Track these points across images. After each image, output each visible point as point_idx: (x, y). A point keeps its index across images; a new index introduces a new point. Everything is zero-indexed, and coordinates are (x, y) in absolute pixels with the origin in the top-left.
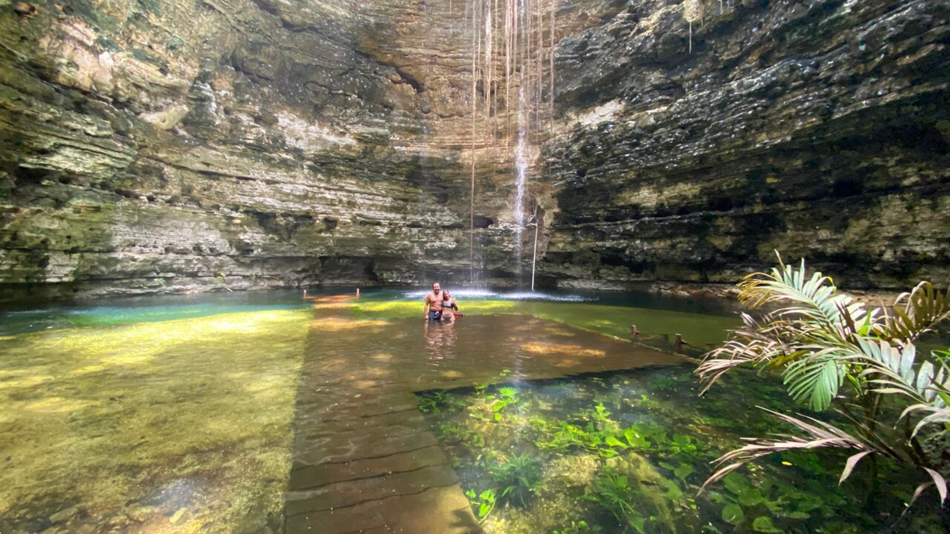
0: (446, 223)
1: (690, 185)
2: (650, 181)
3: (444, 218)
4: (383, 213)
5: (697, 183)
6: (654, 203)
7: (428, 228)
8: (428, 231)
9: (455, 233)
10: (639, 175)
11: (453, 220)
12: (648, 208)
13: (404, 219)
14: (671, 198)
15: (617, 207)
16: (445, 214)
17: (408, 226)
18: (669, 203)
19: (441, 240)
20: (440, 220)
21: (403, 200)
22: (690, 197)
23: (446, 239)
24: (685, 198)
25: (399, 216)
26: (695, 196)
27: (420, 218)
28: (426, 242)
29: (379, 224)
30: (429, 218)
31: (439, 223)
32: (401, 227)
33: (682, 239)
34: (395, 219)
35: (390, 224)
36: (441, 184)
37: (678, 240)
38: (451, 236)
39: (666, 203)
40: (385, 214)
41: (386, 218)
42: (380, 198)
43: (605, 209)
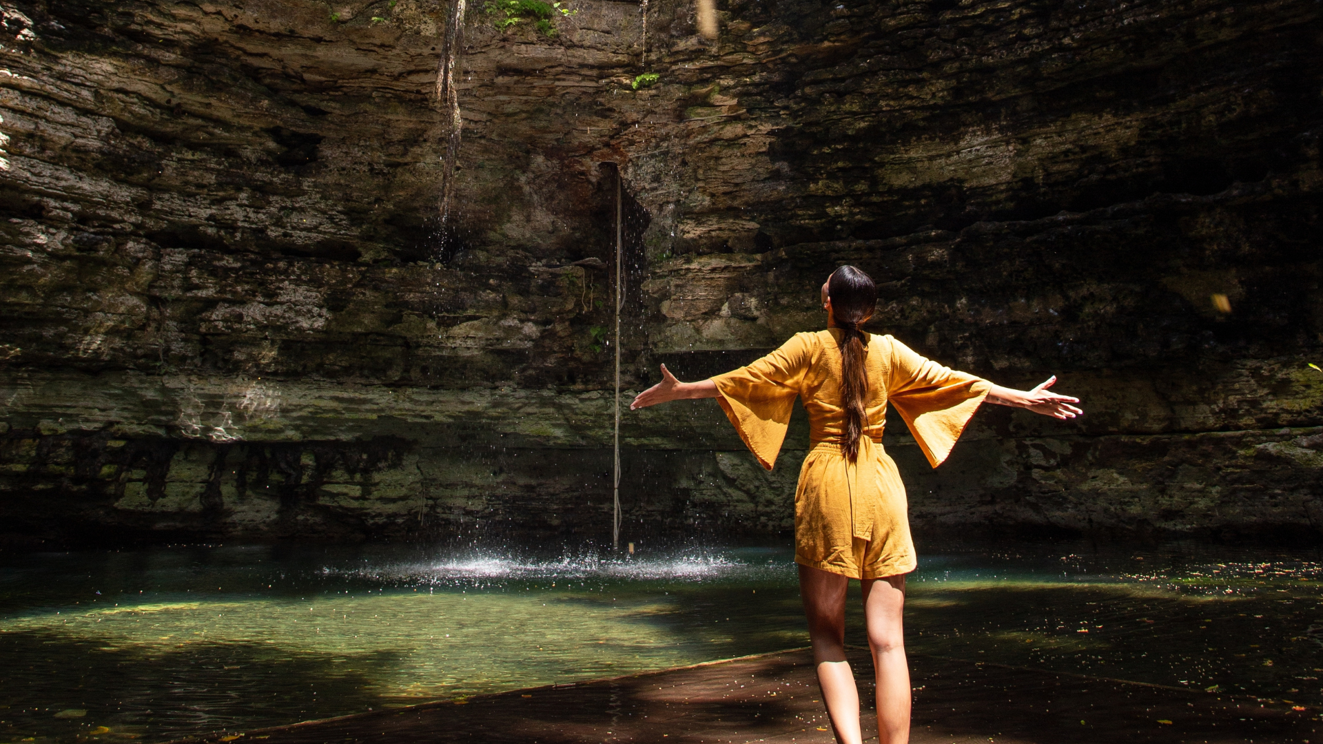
0: (299, 237)
1: (1108, 118)
2: (987, 113)
3: (295, 218)
4: (64, 173)
5: (1128, 110)
6: (1005, 177)
7: (228, 251)
8: (229, 261)
9: (330, 272)
10: (957, 92)
11: (327, 227)
12: (985, 191)
13: (143, 206)
14: (1053, 158)
15: (891, 191)
16: (301, 202)
17: (151, 236)
18: (1048, 175)
19: (271, 298)
20: (278, 223)
21: (158, 138)
22: (1113, 152)
23: (294, 293)
24: (1097, 157)
25: (124, 194)
26: (1124, 150)
27: (205, 213)
28: (211, 304)
29: (37, 213)
30: (239, 214)
31: (273, 233)
32: (122, 236)
33: (1093, 287)
34: (109, 202)
35: (82, 219)
36: (304, 99)
37: (1084, 291)
38: (316, 283)
39: (1040, 175)
40: (69, 179)
41: (70, 195)
42: (68, 115)
43: (857, 200)
